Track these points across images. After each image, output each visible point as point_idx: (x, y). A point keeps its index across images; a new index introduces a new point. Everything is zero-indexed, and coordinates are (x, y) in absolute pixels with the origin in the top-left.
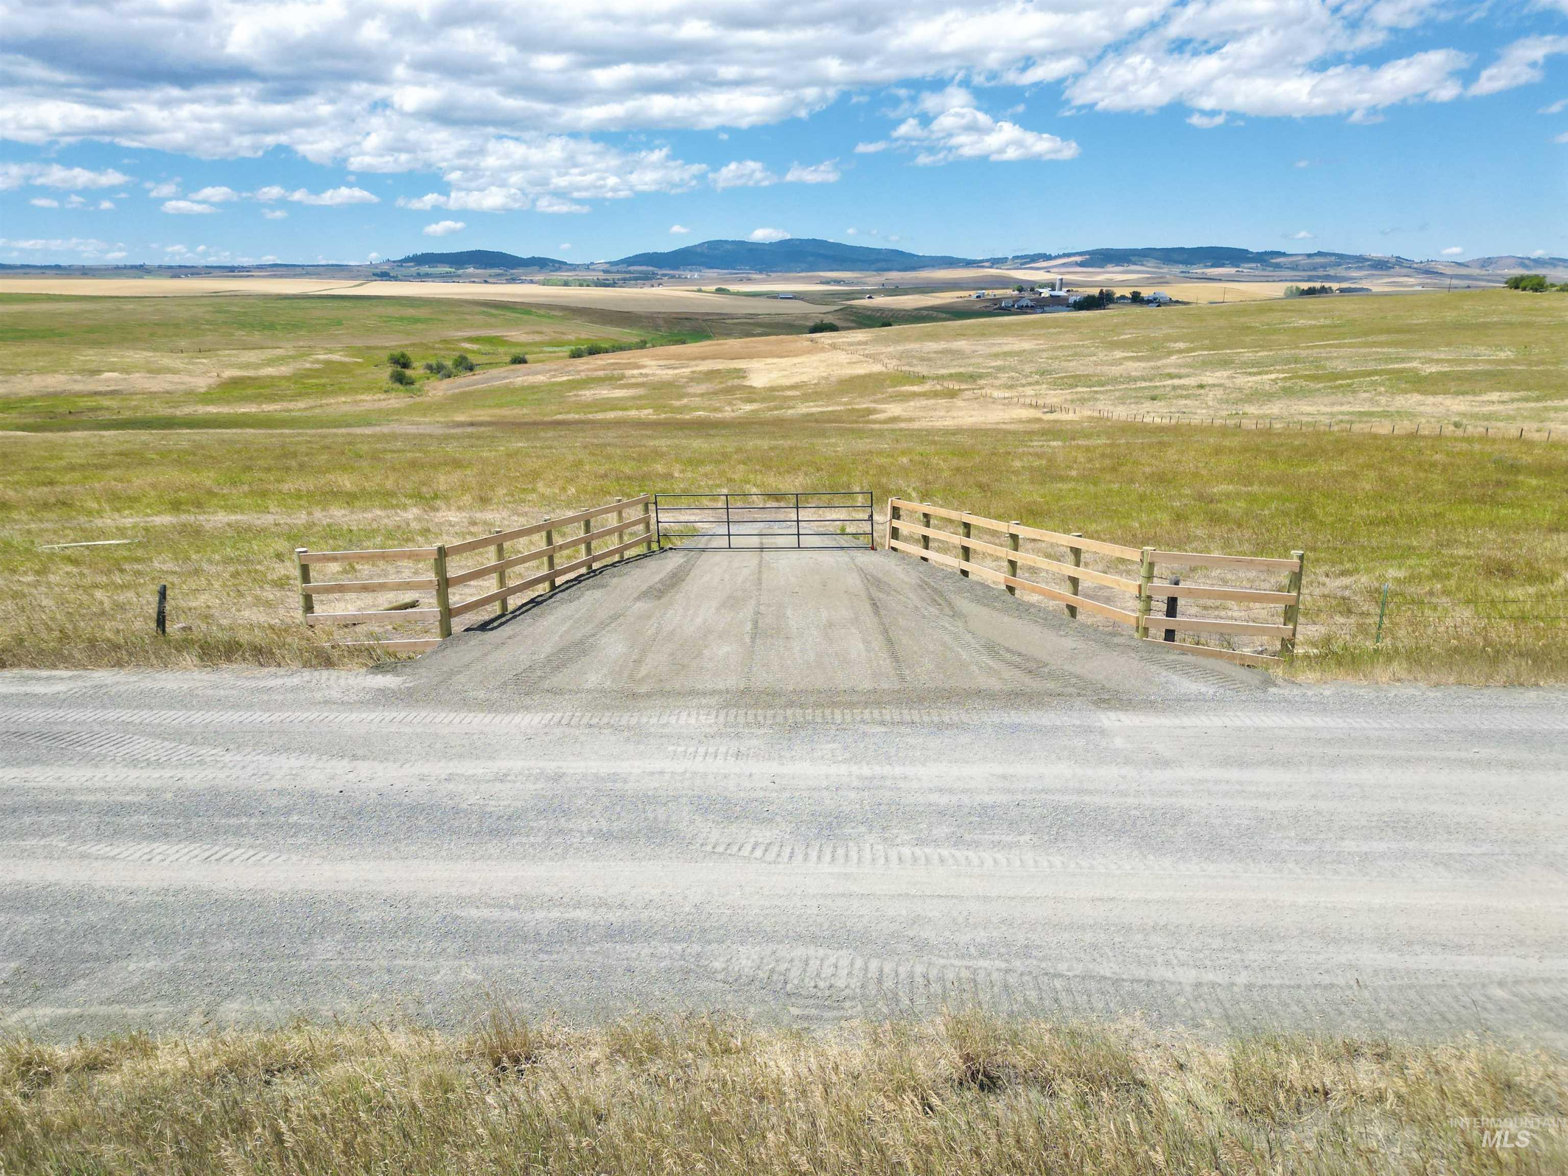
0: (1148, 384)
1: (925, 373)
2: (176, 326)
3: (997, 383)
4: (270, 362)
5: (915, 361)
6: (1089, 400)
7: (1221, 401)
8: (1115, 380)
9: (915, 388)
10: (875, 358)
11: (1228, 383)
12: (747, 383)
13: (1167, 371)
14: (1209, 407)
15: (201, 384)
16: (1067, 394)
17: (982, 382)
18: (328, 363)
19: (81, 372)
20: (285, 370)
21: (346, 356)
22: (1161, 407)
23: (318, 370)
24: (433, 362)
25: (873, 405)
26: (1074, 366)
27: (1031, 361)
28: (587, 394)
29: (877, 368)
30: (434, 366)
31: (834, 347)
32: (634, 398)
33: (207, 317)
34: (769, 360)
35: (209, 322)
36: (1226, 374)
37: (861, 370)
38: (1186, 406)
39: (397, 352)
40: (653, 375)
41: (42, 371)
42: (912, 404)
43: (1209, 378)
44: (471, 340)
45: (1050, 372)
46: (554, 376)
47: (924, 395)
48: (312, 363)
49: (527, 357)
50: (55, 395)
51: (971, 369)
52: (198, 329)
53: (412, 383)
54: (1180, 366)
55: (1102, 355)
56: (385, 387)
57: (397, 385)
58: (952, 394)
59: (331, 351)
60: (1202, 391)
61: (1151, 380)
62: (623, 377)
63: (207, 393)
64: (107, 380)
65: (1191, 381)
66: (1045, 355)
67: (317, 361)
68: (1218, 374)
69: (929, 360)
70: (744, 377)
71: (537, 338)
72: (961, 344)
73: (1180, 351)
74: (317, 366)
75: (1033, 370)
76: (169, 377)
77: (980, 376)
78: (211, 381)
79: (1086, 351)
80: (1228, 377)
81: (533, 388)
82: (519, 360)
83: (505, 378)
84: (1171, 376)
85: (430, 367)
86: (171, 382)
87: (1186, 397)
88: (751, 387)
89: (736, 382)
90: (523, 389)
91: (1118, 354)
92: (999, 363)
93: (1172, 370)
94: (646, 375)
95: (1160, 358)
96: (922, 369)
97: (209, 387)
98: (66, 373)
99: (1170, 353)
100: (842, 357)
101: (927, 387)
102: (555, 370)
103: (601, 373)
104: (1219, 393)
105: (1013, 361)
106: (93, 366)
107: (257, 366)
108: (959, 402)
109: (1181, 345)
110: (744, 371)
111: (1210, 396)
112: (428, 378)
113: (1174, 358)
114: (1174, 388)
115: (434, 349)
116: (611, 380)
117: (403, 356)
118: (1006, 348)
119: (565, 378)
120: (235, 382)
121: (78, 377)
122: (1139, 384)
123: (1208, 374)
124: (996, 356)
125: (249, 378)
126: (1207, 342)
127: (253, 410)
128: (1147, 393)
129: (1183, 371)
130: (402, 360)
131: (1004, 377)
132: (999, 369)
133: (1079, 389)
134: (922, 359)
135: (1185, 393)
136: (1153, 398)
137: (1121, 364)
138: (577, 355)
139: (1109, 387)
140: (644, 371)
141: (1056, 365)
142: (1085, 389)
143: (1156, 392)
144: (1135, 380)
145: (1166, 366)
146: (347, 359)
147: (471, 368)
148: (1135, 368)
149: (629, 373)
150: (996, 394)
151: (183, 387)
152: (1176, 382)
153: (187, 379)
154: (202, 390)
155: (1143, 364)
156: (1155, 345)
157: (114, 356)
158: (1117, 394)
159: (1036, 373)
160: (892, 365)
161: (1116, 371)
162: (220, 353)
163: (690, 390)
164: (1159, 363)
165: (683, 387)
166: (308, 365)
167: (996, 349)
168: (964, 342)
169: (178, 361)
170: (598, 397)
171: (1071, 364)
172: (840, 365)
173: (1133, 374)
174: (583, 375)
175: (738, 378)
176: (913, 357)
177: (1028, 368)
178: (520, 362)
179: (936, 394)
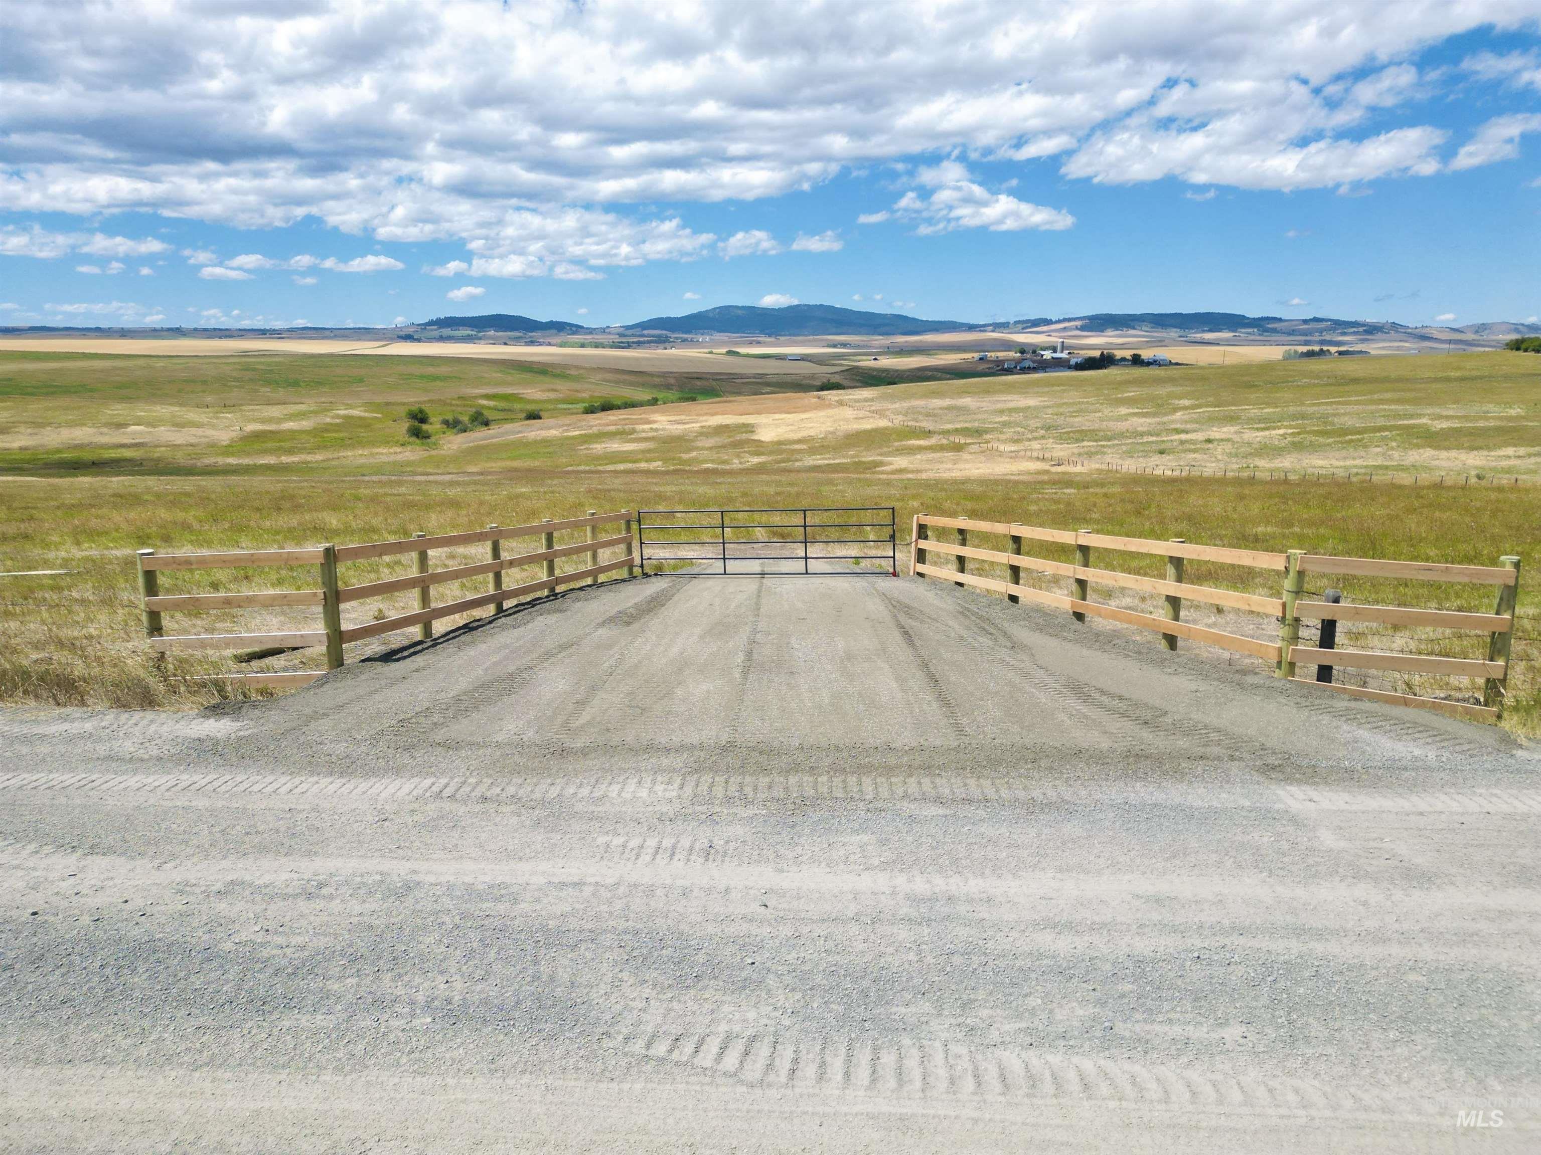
0: (1154, 439)
1: (931, 428)
2: (205, 382)
3: (1003, 437)
4: (290, 417)
5: (920, 417)
6: (1096, 453)
7: (1230, 455)
8: (1121, 435)
9: (921, 442)
10: (880, 413)
11: (1236, 438)
12: (756, 437)
13: (1173, 426)
14: (1218, 461)
15: (224, 437)
16: (1074, 448)
17: (988, 437)
18: (346, 417)
19: (108, 425)
20: (306, 424)
21: (365, 411)
22: (1169, 461)
23: (337, 425)
24: (450, 417)
25: (879, 458)
26: (1078, 421)
27: (1037, 417)
28: (598, 448)
29: (883, 423)
30: (451, 421)
31: (841, 403)
32: (643, 451)
33: (234, 374)
34: (777, 416)
35: (236, 379)
36: (1233, 429)
37: (868, 425)
38: (1194, 459)
39: (415, 408)
40: (663, 429)
41: (71, 424)
42: (919, 457)
43: (1216, 433)
44: (487, 397)
45: (1056, 428)
46: (567, 431)
47: (931, 449)
48: (333, 418)
49: (542, 414)
50: (80, 447)
51: (976, 424)
52: (225, 385)
53: (428, 437)
54: (1186, 422)
55: (1107, 411)
56: (402, 440)
57: (413, 439)
58: (958, 448)
59: (351, 407)
60: (1210, 446)
61: (1158, 435)
62: (633, 431)
63: (229, 446)
64: (135, 433)
65: (1200, 436)
66: (1050, 411)
67: (338, 416)
68: (1225, 429)
69: (935, 415)
70: (752, 432)
71: (552, 395)
72: (967, 401)
73: (1185, 408)
74: (338, 421)
75: (1039, 425)
76: (193, 430)
77: (986, 431)
78: (234, 434)
79: (1092, 407)
80: (1236, 433)
81: (546, 442)
82: (533, 416)
83: (519, 432)
84: (1178, 431)
85: (446, 423)
86: (195, 436)
87: (1195, 451)
88: (759, 441)
89: (744, 436)
90: (536, 442)
91: (1123, 410)
92: (1005, 418)
93: (1178, 426)
94: (657, 430)
95: (1165, 414)
96: (927, 425)
97: (232, 440)
98: (94, 425)
99: (1175, 410)
100: (849, 413)
101: (933, 441)
102: (570, 425)
103: (612, 428)
104: (1228, 447)
105: (1018, 417)
106: (120, 420)
107: (279, 421)
108: (965, 455)
109: (1186, 402)
110: (752, 426)
111: (1219, 451)
112: (444, 433)
113: (1179, 414)
114: (1182, 442)
115: (451, 405)
116: (623, 434)
117: (421, 411)
118: (1011, 405)
119: (577, 433)
120: (257, 436)
121: (105, 430)
122: (1145, 439)
123: (1215, 429)
124: (1002, 412)
125: (271, 432)
126: (1211, 399)
127: (272, 462)
128: (1154, 447)
129: (1189, 426)
130: (419, 416)
131: (1009, 432)
132: (1005, 424)
133: (1085, 443)
134: (928, 415)
135: (1193, 447)
136: (1162, 452)
137: (1126, 420)
138: (590, 410)
139: (1116, 442)
140: (654, 426)
141: (1060, 421)
142: (1091, 444)
143: (1163, 446)
144: (1142, 434)
145: (1173, 422)
146: (366, 415)
147: (486, 424)
148: (1141, 423)
149: (640, 427)
150: (1002, 448)
151: (207, 440)
152: (1183, 437)
153: (210, 432)
154: (225, 443)
155: (1149, 420)
156: (1160, 402)
157: (142, 411)
158: (1124, 448)
159: (1042, 428)
160: (898, 421)
161: (1122, 426)
162: (244, 408)
163: (699, 444)
164: (1165, 419)
165: (692, 441)
166: (328, 420)
167: (999, 406)
168: (969, 399)
169: (203, 416)
170: (608, 450)
171: (1077, 420)
172: (847, 420)
173: (1139, 429)
174: (595, 430)
175: (746, 432)
176: (920, 413)
177: (1033, 423)
178: (534, 418)
179: (942, 448)
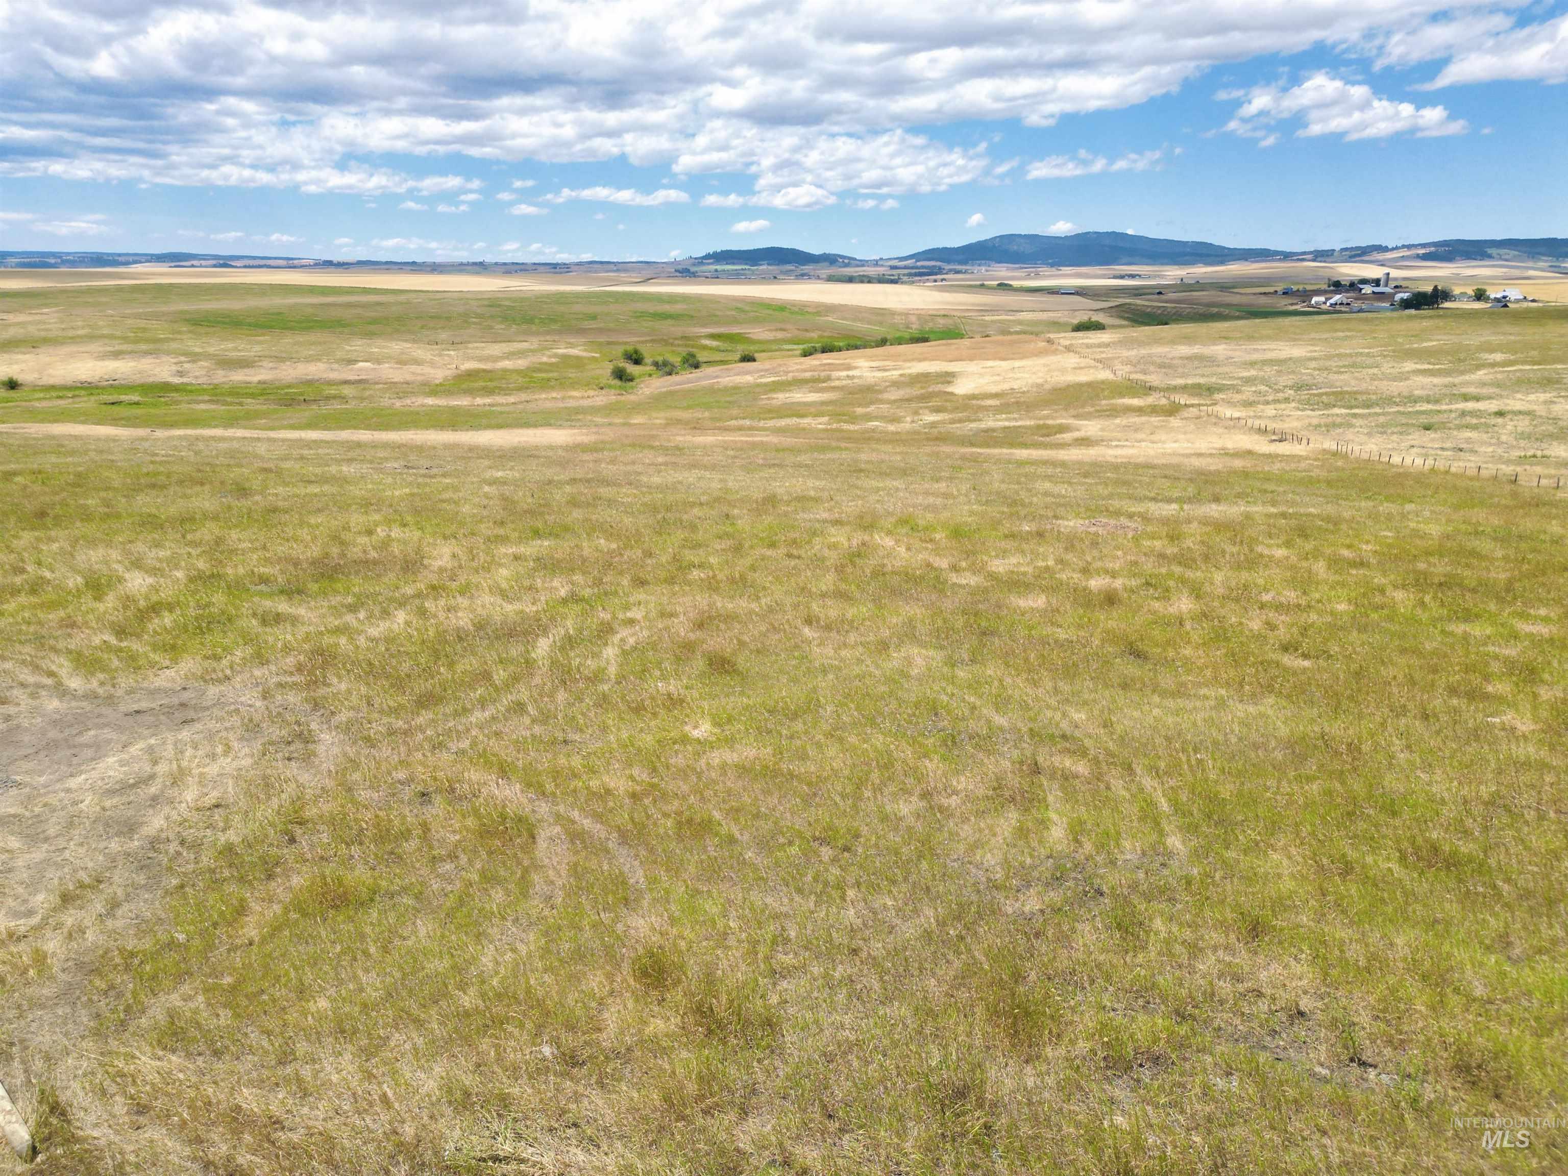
0: (1430, 407)
1: (1155, 384)
2: (448, 319)
3: (1237, 397)
4: (509, 356)
5: (1152, 368)
6: (1340, 425)
7: (1522, 436)
8: (1389, 400)
9: (1136, 402)
10: (1105, 363)
11: (1541, 410)
12: (950, 389)
13: (1464, 390)
14: (1500, 443)
15: (438, 375)
16: (1315, 416)
17: (1218, 396)
18: (565, 357)
19: (338, 361)
20: (521, 363)
21: (585, 350)
22: (1433, 440)
23: (551, 364)
24: (660, 359)
25: (1071, 421)
26: (1347, 381)
27: (1293, 372)
28: (781, 397)
29: (1104, 375)
30: (660, 362)
31: (1069, 349)
32: (823, 403)
33: (479, 311)
34: (990, 363)
35: (478, 316)
36: (1542, 397)
37: (1083, 378)
38: (1468, 440)
39: (630, 348)
40: (860, 377)
41: (309, 360)
42: (1118, 421)
43: (1516, 402)
44: (713, 336)
45: (1309, 387)
46: (762, 377)
47: (1140, 411)
48: (550, 357)
49: (756, 355)
50: (310, 383)
51: (1214, 380)
52: (466, 322)
53: (631, 380)
54: (1484, 384)
55: (1387, 367)
56: (604, 381)
57: (617, 382)
58: (1173, 410)
59: (572, 346)
60: (1500, 420)
61: (1437, 401)
62: (829, 378)
63: (441, 385)
64: (361, 369)
65: (1493, 406)
66: (1313, 364)
67: (556, 356)
68: (1532, 397)
69: (1170, 366)
70: (949, 382)
71: (780, 335)
72: (1220, 350)
73: (1493, 365)
74: (553, 360)
75: (1290, 383)
76: (413, 368)
77: (1220, 389)
78: (448, 373)
79: (1369, 361)
80: (1545, 402)
81: (736, 389)
82: (748, 358)
83: (717, 377)
84: (1466, 398)
85: (656, 364)
86: (413, 373)
87: (1474, 428)
88: (952, 394)
89: (940, 387)
90: (726, 390)
91: (1409, 366)
92: (1253, 373)
93: (1472, 390)
94: (852, 378)
95: (1462, 373)
96: (1154, 379)
97: (446, 379)
98: (328, 362)
99: (1479, 367)
100: (1071, 360)
101: (1150, 400)
102: (766, 370)
103: (808, 375)
104: (1523, 424)
105: (1269, 371)
106: (353, 356)
107: (496, 359)
108: (1175, 422)
109: (1498, 357)
110: (952, 375)
111: (1507, 429)
112: (650, 375)
113: (1481, 374)
114: (1463, 414)
115: (672, 344)
116: (812, 383)
117: (636, 352)
118: (1269, 355)
119: (773, 379)
120: (471, 375)
121: (336, 366)
122: (1418, 407)
123: (1519, 396)
124: (1252, 364)
125: (484, 371)
126: (1534, 353)
127: (465, 403)
128: (1424, 420)
129: (1485, 391)
130: (634, 356)
131: (1248, 392)
132: (1248, 381)
133: (1336, 411)
134: (1162, 366)
135: (1474, 421)
136: (1427, 428)
137: (1407, 379)
139: (1377, 410)
140: (851, 373)
141: (1320, 378)
142: (1343, 411)
143: (1435, 419)
144: (1416, 400)
145: (1468, 384)
146: (585, 354)
147: (696, 366)
148: (1421, 384)
149: (835, 374)
150: (1229, 412)
151: (422, 378)
152: (1470, 405)
153: (427, 370)
154: (437, 382)
155: (1436, 380)
156: (1462, 356)
157: (377, 347)
158: (1382, 419)
159: (1291, 388)
160: (1123, 371)
161: (1395, 388)
162: (470, 345)
163: (886, 396)
164: (1457, 380)
165: (881, 392)
166: (545, 359)
167: (1256, 356)
168: (1223, 346)
169: (428, 354)
170: (788, 401)
171: (1342, 377)
172: (1063, 371)
173: (1417, 393)
174: (790, 376)
175: (943, 383)
176: (1153, 363)
177: (1285, 380)
178: (749, 361)
179: (1154, 410)
